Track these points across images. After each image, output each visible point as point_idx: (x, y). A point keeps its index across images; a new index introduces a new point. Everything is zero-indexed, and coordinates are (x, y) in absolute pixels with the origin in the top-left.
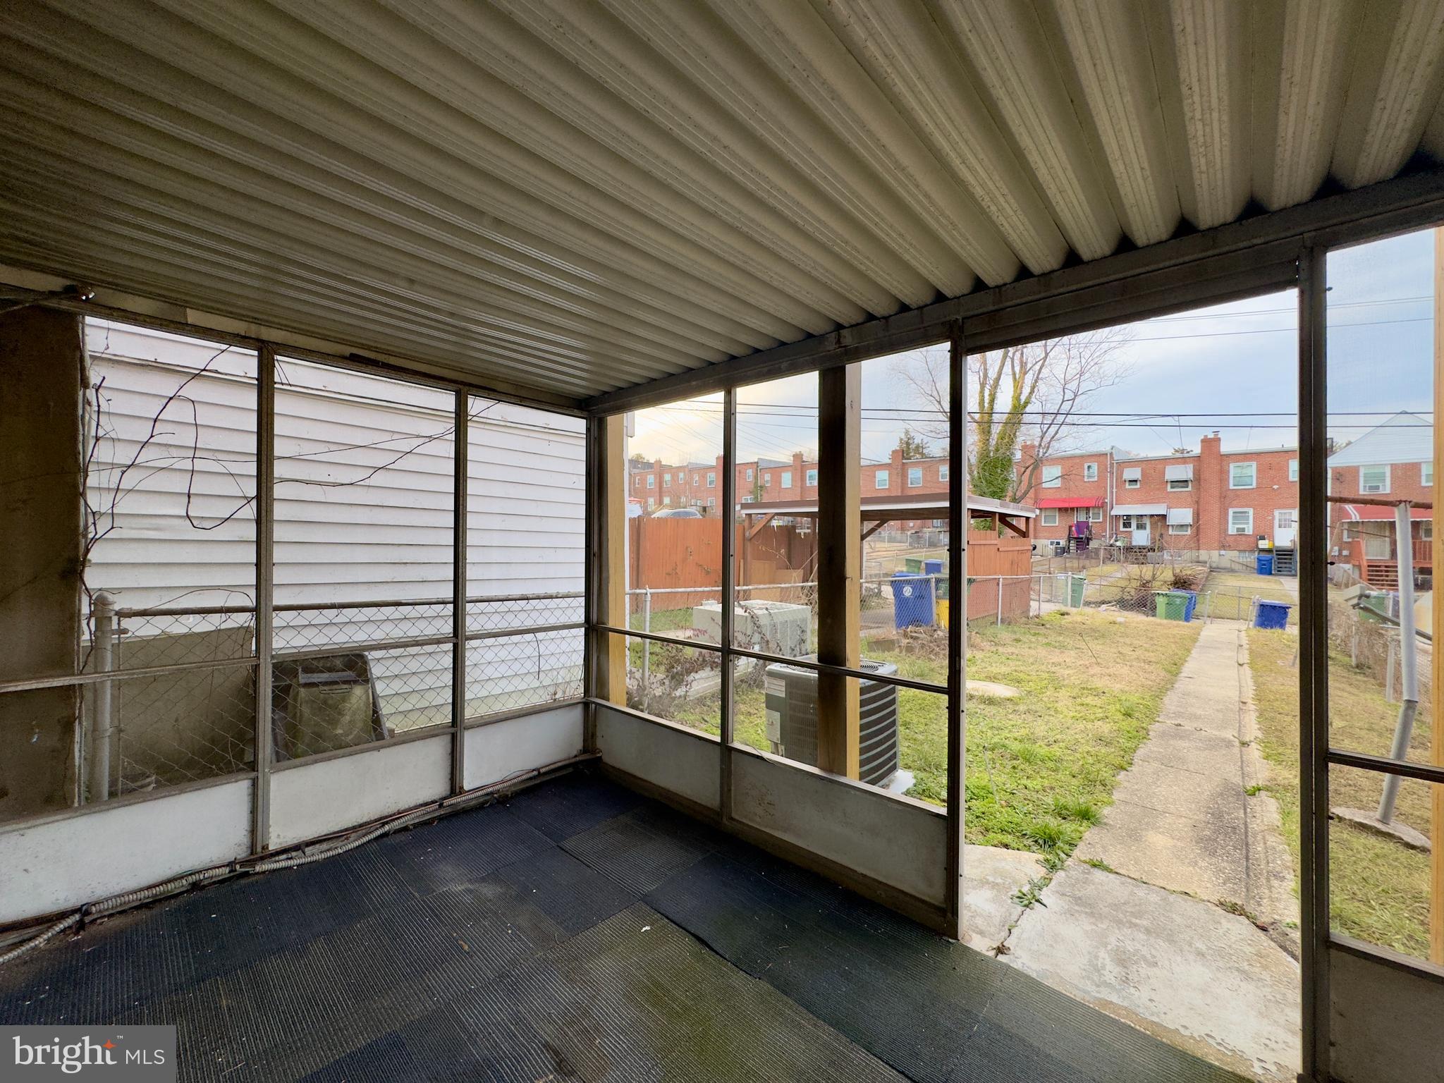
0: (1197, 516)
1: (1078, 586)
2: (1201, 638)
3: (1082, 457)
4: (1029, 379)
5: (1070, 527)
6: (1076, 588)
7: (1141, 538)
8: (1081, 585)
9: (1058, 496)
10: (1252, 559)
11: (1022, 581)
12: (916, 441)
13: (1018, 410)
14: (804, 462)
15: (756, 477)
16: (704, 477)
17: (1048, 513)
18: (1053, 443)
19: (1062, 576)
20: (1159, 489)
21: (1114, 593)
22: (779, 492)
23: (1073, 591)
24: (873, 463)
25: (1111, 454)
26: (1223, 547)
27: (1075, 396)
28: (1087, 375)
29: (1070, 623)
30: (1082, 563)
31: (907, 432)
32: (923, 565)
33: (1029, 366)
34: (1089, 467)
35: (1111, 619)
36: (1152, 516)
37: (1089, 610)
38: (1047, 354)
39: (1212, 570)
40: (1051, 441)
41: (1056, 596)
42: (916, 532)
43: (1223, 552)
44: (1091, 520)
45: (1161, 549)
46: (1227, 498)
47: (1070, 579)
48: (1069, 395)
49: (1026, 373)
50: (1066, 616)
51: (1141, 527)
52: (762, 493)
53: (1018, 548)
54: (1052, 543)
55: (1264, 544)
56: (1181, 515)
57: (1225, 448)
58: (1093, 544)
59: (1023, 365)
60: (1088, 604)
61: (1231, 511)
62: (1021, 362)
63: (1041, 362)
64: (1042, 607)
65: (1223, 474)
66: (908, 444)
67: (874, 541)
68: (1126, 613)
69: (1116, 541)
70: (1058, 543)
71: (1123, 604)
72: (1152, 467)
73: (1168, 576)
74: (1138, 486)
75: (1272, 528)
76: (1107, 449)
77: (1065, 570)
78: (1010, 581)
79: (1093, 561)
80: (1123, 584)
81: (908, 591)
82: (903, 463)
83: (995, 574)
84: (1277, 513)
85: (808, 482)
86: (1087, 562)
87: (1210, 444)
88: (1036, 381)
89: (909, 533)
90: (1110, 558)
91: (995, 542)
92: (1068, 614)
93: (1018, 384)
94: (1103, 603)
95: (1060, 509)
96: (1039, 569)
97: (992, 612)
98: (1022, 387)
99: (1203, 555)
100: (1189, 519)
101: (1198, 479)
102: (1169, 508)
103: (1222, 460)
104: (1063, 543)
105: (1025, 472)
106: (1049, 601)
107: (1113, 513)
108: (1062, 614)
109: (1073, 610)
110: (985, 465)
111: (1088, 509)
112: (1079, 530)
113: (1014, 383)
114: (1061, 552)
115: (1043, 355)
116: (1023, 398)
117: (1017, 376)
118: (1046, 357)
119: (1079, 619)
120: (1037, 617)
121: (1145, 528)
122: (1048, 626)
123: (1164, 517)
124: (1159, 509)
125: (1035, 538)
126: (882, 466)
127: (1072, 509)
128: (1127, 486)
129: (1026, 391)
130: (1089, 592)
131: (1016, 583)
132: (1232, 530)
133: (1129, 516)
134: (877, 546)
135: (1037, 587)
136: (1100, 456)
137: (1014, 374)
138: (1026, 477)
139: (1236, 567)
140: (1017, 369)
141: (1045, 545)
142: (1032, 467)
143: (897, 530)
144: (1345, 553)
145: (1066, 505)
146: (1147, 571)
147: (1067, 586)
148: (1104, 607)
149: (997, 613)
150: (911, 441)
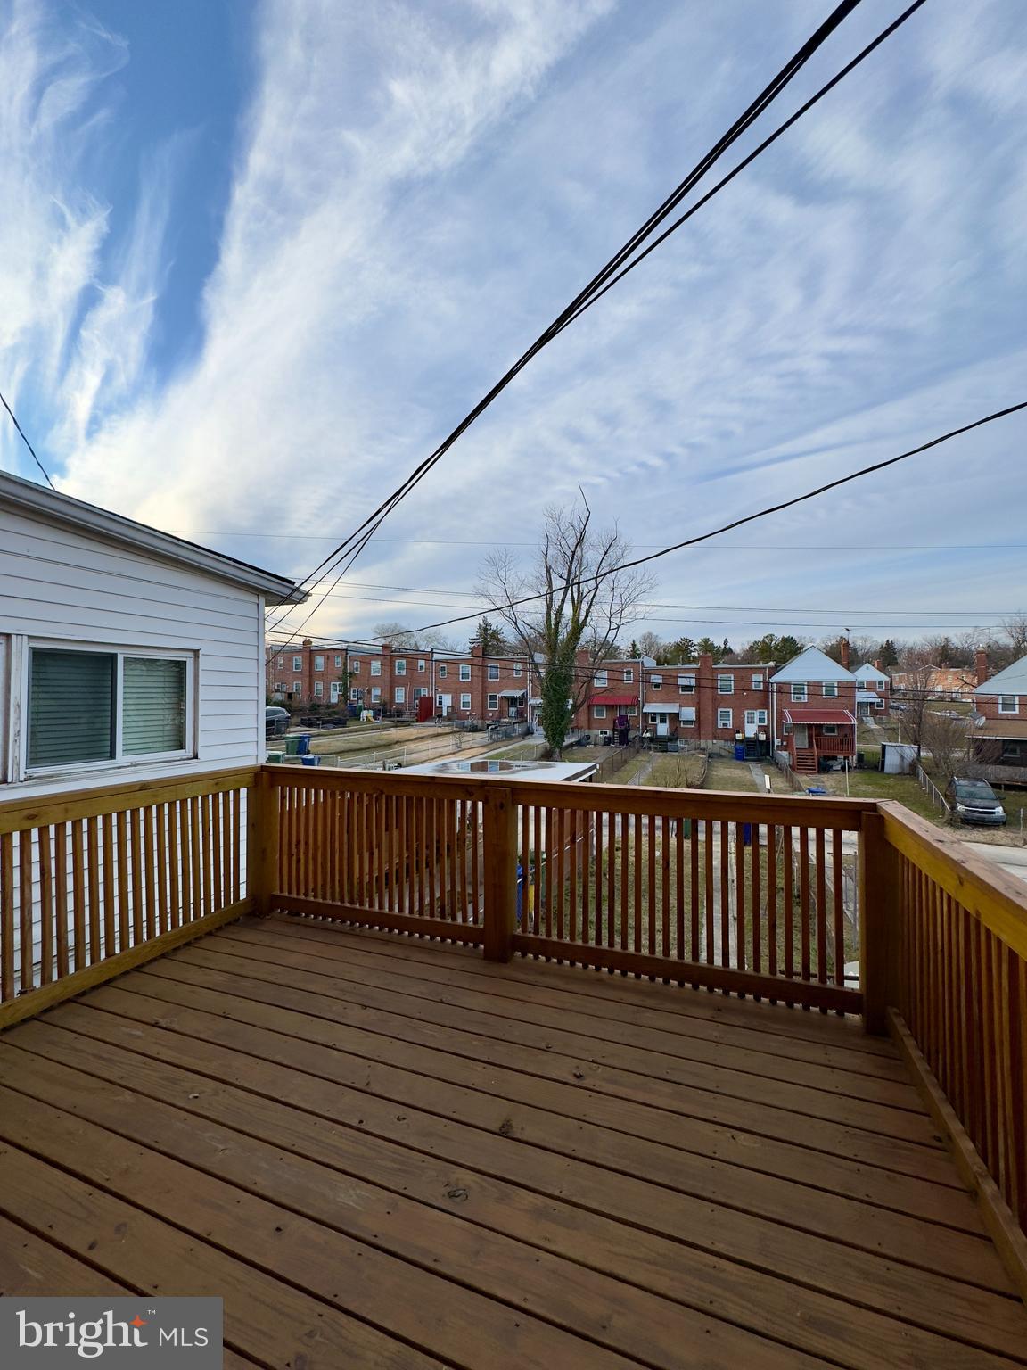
0: (698, 714)
3: (622, 663)
4: (584, 606)
7: (663, 729)
9: (605, 694)
10: (731, 747)
13: (577, 630)
14: (393, 652)
15: (345, 664)
16: (290, 660)
17: (599, 708)
20: (674, 692)
22: (368, 680)
25: (643, 662)
26: (715, 738)
27: (618, 627)
33: (584, 594)
34: (627, 672)
36: (670, 713)
39: (711, 755)
43: (715, 742)
45: (677, 739)
46: (717, 701)
48: (614, 626)
51: (663, 721)
52: (351, 679)
54: (601, 733)
55: (739, 737)
56: (689, 713)
58: (631, 735)
59: (580, 594)
61: (719, 710)
62: (579, 592)
63: (593, 591)
65: (714, 682)
69: (647, 732)
70: (606, 733)
72: (671, 673)
74: (660, 689)
75: (744, 724)
84: (746, 712)
85: (397, 672)
87: (706, 660)
93: (576, 608)
95: (607, 706)
98: (579, 613)
99: (703, 744)
100: (693, 717)
101: (698, 686)
102: (681, 706)
103: (713, 673)
104: (609, 733)
107: (644, 710)
111: (626, 706)
112: (621, 723)
113: (574, 610)
114: (608, 742)
116: (580, 622)
117: (576, 605)
118: (596, 589)
121: (665, 723)
123: (677, 714)
124: (673, 708)
125: (589, 728)
126: (464, 662)
127: (616, 705)
129: (582, 618)
132: (720, 725)
133: (655, 714)
136: (635, 663)
137: (574, 603)
139: (723, 753)
140: (576, 595)
141: (596, 733)
144: (785, 743)
145: (612, 702)
150: (488, 628)
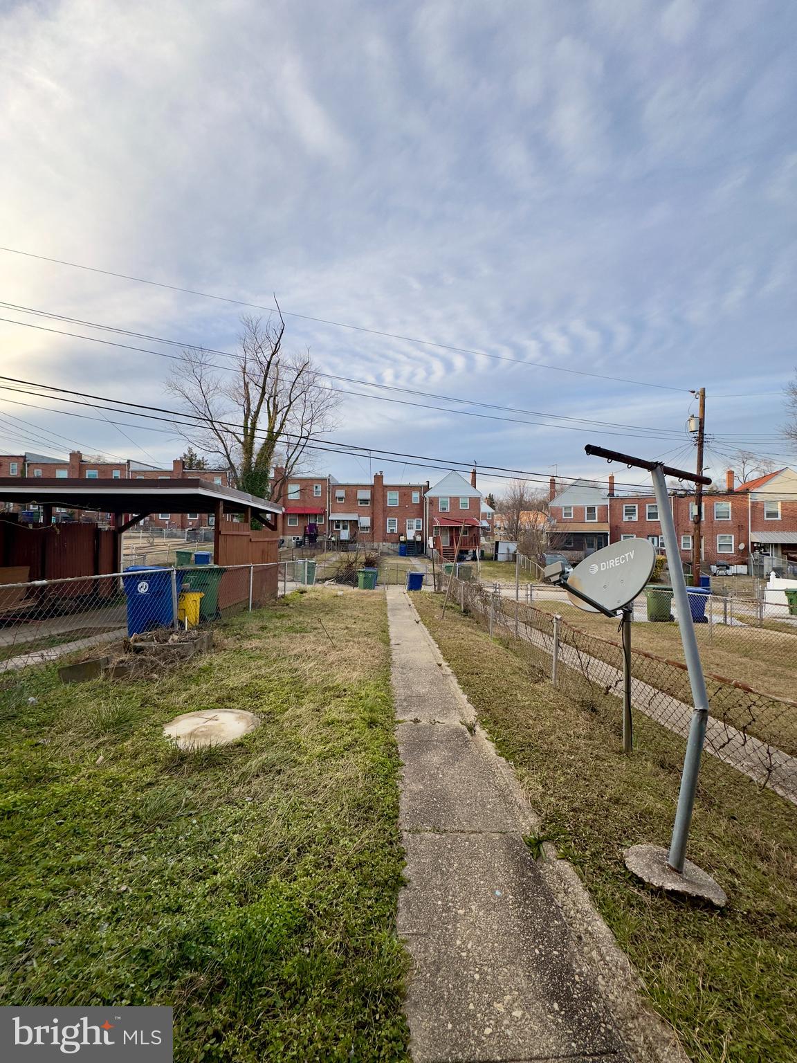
0: (372, 522)
1: (312, 568)
2: (389, 602)
3: (312, 479)
4: (279, 417)
5: (305, 527)
6: (310, 570)
7: (345, 535)
8: (314, 568)
9: (298, 505)
10: (397, 547)
11: (271, 567)
12: (198, 458)
13: (272, 438)
14: (83, 461)
18: (295, 466)
19: (300, 561)
20: (354, 504)
21: (333, 572)
23: (309, 572)
24: (155, 469)
25: (329, 479)
26: (385, 540)
27: (309, 434)
28: (316, 421)
29: (307, 599)
30: (313, 551)
31: (190, 450)
32: (193, 557)
33: (279, 408)
34: (316, 487)
35: (334, 593)
36: (351, 521)
37: (319, 586)
38: (291, 403)
39: (382, 553)
40: (293, 464)
41: (297, 577)
42: (193, 530)
43: (384, 543)
44: (317, 523)
45: (355, 542)
46: (386, 511)
47: (306, 563)
48: (305, 433)
49: (277, 413)
50: (304, 594)
51: (345, 528)
53: (267, 539)
54: (294, 539)
55: (402, 538)
56: (365, 521)
57: (386, 482)
58: (319, 539)
59: (275, 406)
60: (318, 581)
61: (388, 519)
62: (274, 404)
63: (287, 407)
64: (287, 587)
65: (385, 496)
66: (191, 460)
67: (153, 537)
68: (341, 587)
69: (332, 536)
70: (298, 539)
71: (340, 580)
72: (351, 489)
73: (362, 558)
74: (343, 502)
75: (406, 529)
76: (325, 475)
77: (302, 557)
78: (261, 568)
79: (319, 550)
80: (338, 565)
81: (143, 588)
82: (184, 472)
83: (248, 563)
84: (407, 520)
86: (315, 551)
87: (379, 478)
88: (284, 420)
89: (187, 530)
90: (329, 549)
91: (248, 533)
92: (305, 592)
93: (272, 419)
94: (327, 579)
95: (299, 515)
96: (285, 556)
97: (243, 599)
98: (274, 423)
99: (376, 545)
100: (368, 524)
101: (373, 499)
102: (359, 516)
103: (384, 489)
104: (301, 538)
105: (276, 484)
106: (292, 581)
107: (330, 519)
108: (302, 593)
109: (309, 587)
110: (248, 477)
111: (316, 515)
112: (311, 530)
113: (269, 419)
114: (299, 544)
115: (288, 403)
116: (275, 430)
117: (271, 415)
118: (290, 406)
119: (313, 595)
120: (283, 596)
121: (347, 529)
122: (291, 606)
123: (356, 521)
124: (353, 517)
125: (284, 534)
127: (307, 515)
128: (338, 502)
130: (318, 572)
131: (266, 569)
132: (388, 531)
133: (338, 521)
134: (155, 541)
135: (283, 571)
136: (323, 480)
137: (269, 413)
138: (277, 488)
139: (390, 552)
140: (271, 409)
141: (290, 539)
142: (280, 482)
143: (178, 527)
144: (434, 542)
145: (303, 512)
146: (352, 556)
147: (304, 569)
148: (327, 582)
149: (249, 599)
150: (193, 458)
